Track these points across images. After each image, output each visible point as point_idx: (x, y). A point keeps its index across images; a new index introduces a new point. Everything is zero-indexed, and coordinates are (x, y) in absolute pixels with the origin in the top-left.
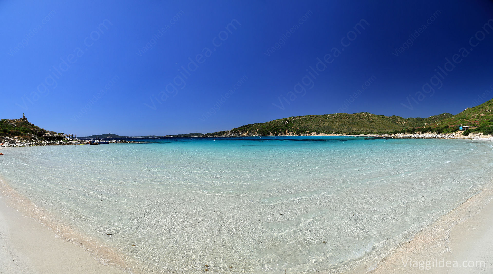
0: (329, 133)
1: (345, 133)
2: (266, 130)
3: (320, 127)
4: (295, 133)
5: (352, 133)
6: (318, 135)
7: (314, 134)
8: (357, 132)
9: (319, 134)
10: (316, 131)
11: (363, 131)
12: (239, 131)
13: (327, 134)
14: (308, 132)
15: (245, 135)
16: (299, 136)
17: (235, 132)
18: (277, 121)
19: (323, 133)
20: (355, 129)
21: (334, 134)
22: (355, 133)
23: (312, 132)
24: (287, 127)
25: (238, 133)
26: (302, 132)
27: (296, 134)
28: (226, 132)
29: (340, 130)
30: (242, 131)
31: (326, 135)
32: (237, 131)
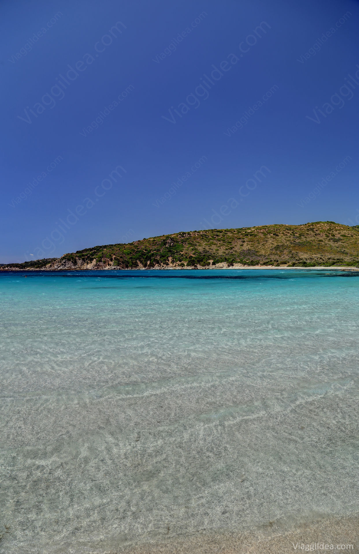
0: (252, 263)
1: (284, 263)
2: (131, 258)
3: (234, 253)
4: (186, 265)
5: (299, 263)
6: (231, 268)
7: (224, 266)
8: (308, 261)
9: (233, 265)
10: (226, 260)
11: (321, 260)
12: (77, 258)
13: (249, 265)
14: (211, 261)
15: (90, 266)
16: (195, 269)
17: (69, 260)
18: (152, 239)
19: (240, 264)
20: (304, 256)
21: (262, 265)
22: (305, 264)
23: (218, 262)
24: (170, 251)
25: (75, 263)
26: (200, 261)
27: (188, 265)
28: (52, 261)
29: (273, 257)
30: (83, 259)
31: (246, 267)
32: (73, 258)
